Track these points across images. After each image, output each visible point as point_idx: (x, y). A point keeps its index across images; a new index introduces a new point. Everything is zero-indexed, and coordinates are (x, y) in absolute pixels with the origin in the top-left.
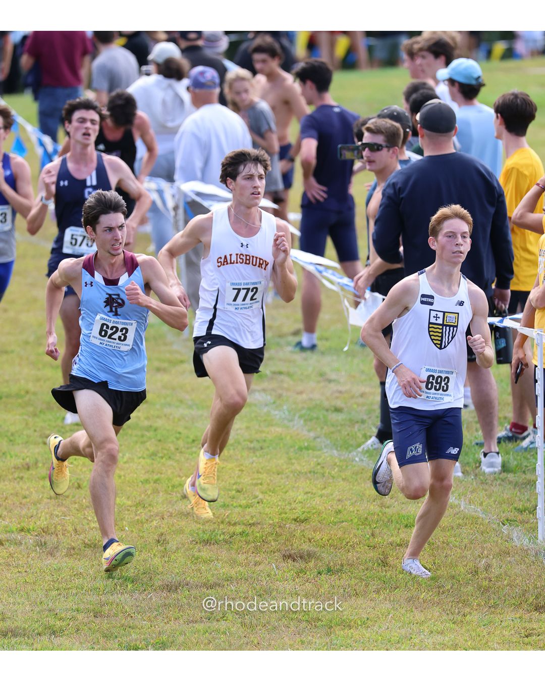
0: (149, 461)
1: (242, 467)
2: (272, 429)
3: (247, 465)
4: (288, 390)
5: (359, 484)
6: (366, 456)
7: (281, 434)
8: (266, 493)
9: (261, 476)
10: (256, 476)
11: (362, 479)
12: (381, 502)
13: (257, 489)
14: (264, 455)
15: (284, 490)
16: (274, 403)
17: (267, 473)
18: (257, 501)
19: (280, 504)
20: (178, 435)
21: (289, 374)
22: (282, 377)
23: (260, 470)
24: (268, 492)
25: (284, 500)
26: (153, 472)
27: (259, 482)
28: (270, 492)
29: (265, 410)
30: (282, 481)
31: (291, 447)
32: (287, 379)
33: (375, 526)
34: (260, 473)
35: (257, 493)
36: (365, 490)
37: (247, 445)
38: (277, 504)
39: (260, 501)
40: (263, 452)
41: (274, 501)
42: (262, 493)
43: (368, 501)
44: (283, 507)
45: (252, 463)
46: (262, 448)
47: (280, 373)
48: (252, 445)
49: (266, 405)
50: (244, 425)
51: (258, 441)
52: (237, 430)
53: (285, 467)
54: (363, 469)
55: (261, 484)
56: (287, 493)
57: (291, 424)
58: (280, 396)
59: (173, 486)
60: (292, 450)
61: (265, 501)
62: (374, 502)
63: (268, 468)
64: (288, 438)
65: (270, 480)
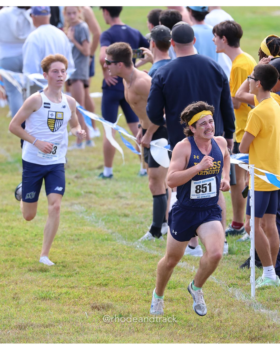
0: (8, 248)
1: (66, 252)
2: (85, 228)
3: (69, 250)
4: (95, 203)
5: (139, 262)
6: (144, 244)
7: (91, 231)
8: (81, 268)
9: (78, 257)
10: (75, 257)
11: (141, 259)
12: (153, 273)
13: (76, 265)
14: (80, 244)
15: (92, 266)
16: (86, 211)
17: (82, 255)
18: (75, 273)
19: (90, 274)
20: (26, 232)
21: (95, 193)
22: (91, 195)
23: (78, 253)
24: (82, 267)
25: (92, 272)
26: (10, 255)
27: (77, 260)
28: (84, 267)
29: (81, 216)
30: (92, 260)
31: (97, 239)
32: (94, 196)
33: (149, 288)
34: (78, 255)
35: (76, 268)
36: (143, 265)
37: (69, 237)
38: (88, 275)
39: (77, 272)
40: (79, 242)
41: (86, 273)
42: (79, 267)
43: (145, 273)
44: (91, 276)
45: (73, 249)
46: (78, 240)
47: (90, 193)
48: (73, 238)
49: (81, 213)
50: (68, 225)
51: (76, 235)
52: (63, 228)
53: (93, 251)
54: (142, 253)
55: (78, 262)
56: (95, 268)
57: (97, 224)
58: (90, 207)
59: (23, 264)
60: (97, 241)
61: (80, 272)
62: (149, 273)
63: (82, 252)
64: (95, 233)
65: (84, 259)
